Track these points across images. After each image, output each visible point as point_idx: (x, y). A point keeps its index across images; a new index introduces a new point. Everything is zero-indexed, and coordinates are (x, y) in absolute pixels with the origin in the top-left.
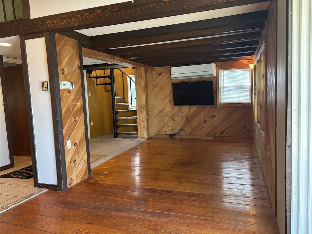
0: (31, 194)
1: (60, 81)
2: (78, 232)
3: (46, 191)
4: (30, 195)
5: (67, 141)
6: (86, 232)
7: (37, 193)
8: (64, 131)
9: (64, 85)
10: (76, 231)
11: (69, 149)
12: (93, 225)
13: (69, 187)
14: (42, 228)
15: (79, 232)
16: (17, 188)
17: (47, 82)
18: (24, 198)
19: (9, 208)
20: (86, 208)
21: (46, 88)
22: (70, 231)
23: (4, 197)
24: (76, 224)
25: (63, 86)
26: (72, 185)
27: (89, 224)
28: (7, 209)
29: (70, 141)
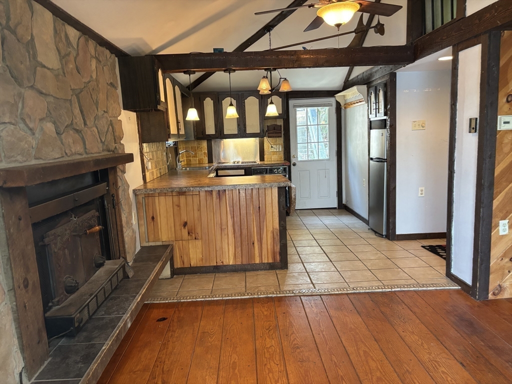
0: (432, 284)
1: (499, 117)
2: (435, 363)
3: (455, 289)
4: (429, 285)
5: (500, 222)
6: (446, 371)
7: (440, 287)
8: (496, 203)
9: (505, 123)
10: (435, 361)
11: (503, 235)
12: (464, 370)
13: (491, 296)
14: (402, 333)
15: (437, 365)
16: (427, 268)
17: (476, 119)
18: (418, 285)
19: (393, 290)
20: (482, 341)
21: (473, 128)
22: (428, 356)
23: (402, 274)
24: (444, 352)
25: (503, 124)
26: (499, 297)
27: (461, 366)
28: (390, 290)
29: (506, 221)
